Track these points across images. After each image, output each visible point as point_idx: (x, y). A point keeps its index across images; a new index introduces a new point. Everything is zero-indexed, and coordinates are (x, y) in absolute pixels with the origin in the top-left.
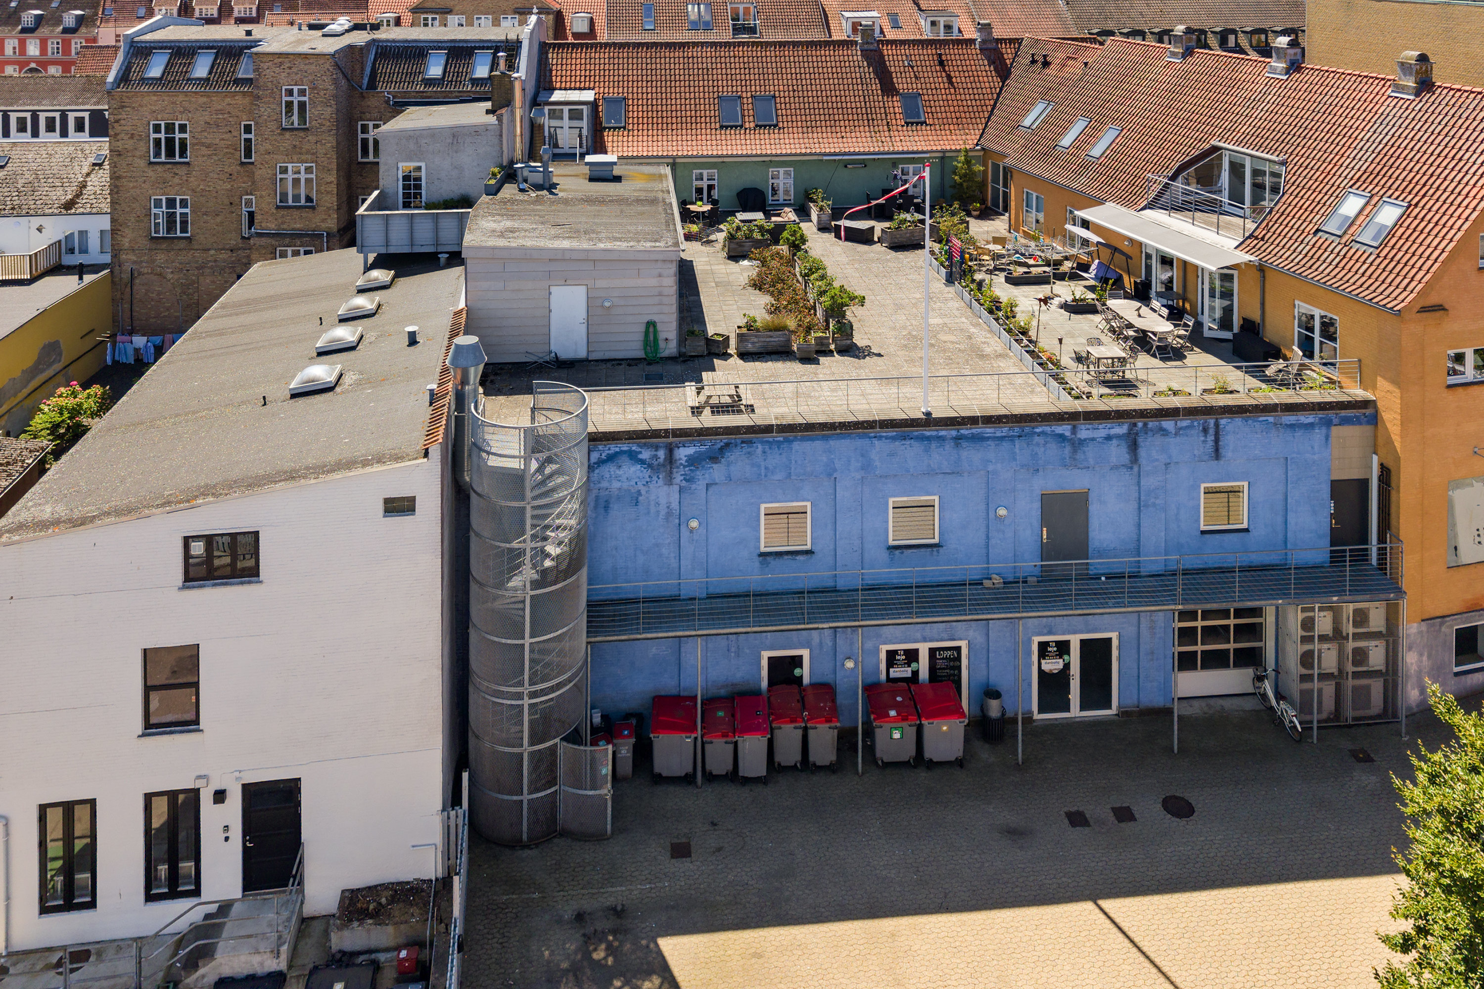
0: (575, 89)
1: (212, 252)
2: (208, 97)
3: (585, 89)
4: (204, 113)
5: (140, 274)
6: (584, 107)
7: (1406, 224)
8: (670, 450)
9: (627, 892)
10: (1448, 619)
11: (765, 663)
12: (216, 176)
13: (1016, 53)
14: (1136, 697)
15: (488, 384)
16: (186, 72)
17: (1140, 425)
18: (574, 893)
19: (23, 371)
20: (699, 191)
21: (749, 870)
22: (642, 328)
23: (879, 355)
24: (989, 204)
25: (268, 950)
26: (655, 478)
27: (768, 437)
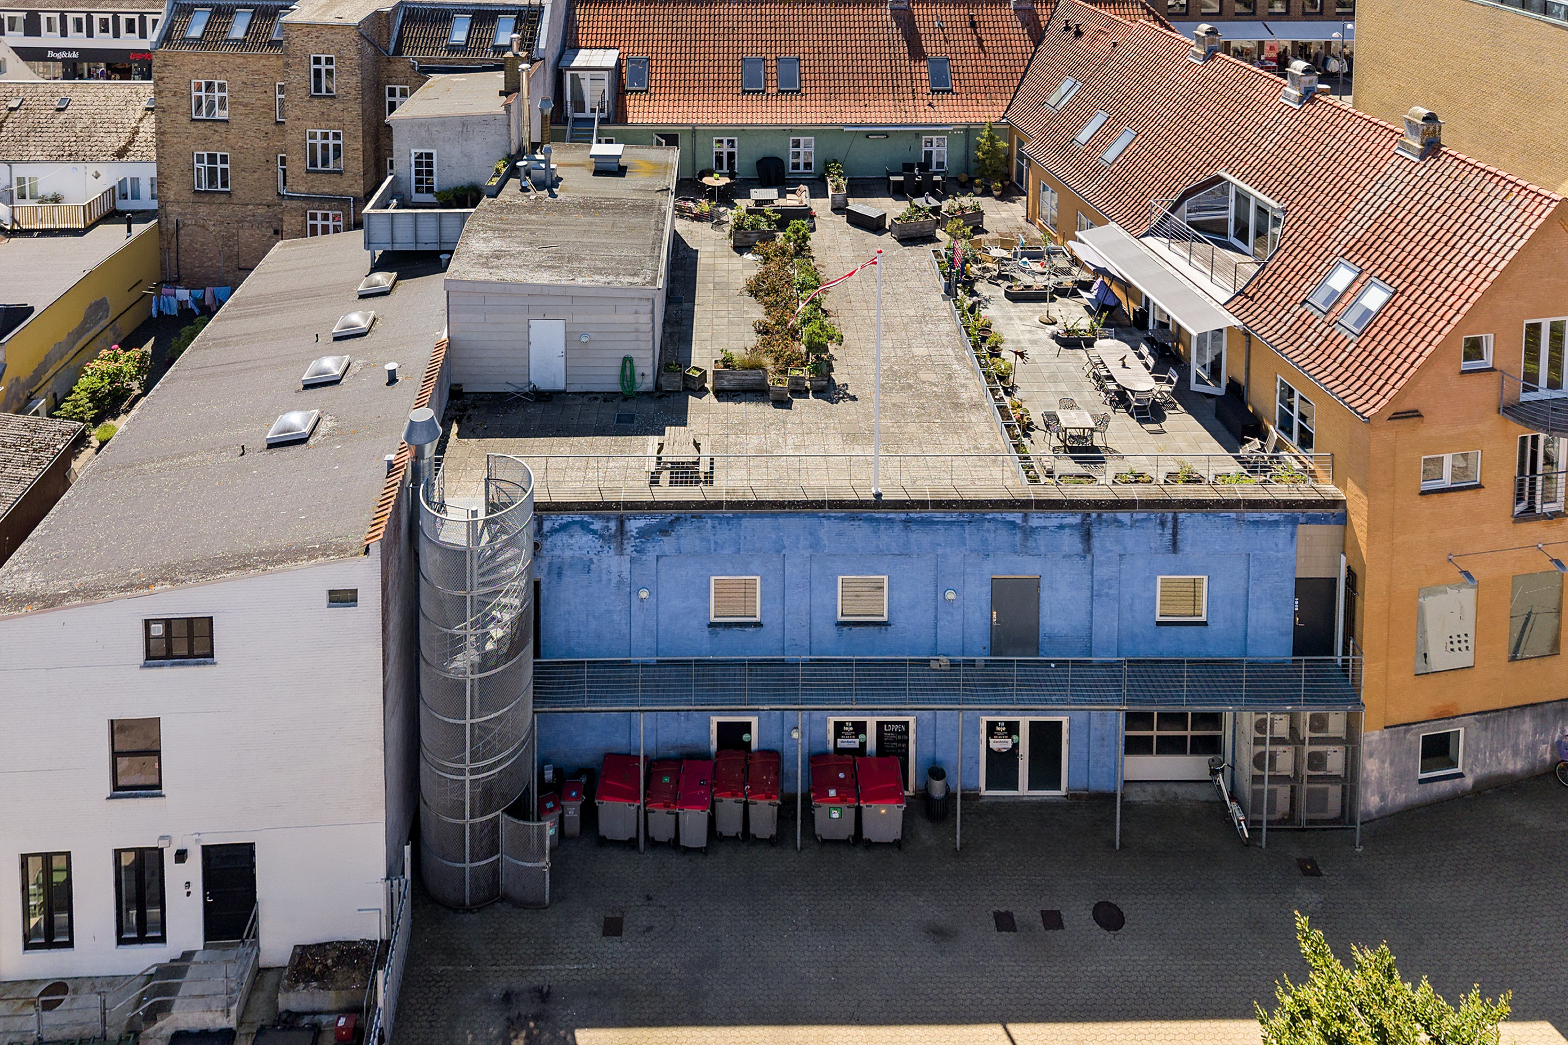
0: (601, 48)
1: (251, 207)
2: (244, 58)
3: (610, 48)
4: (241, 73)
5: (184, 225)
6: (606, 73)
7: (1389, 314)
8: (621, 522)
9: (555, 972)
10: (1414, 726)
11: (714, 727)
12: (253, 134)
13: (1052, 14)
14: (1086, 780)
15: (464, 421)
16: (225, 32)
17: (1094, 515)
18: (506, 968)
19: (69, 334)
20: (719, 159)
21: (673, 956)
22: (619, 363)
23: (854, 398)
24: (1014, 180)
25: (220, 1009)
26: (606, 548)
27: (717, 513)
